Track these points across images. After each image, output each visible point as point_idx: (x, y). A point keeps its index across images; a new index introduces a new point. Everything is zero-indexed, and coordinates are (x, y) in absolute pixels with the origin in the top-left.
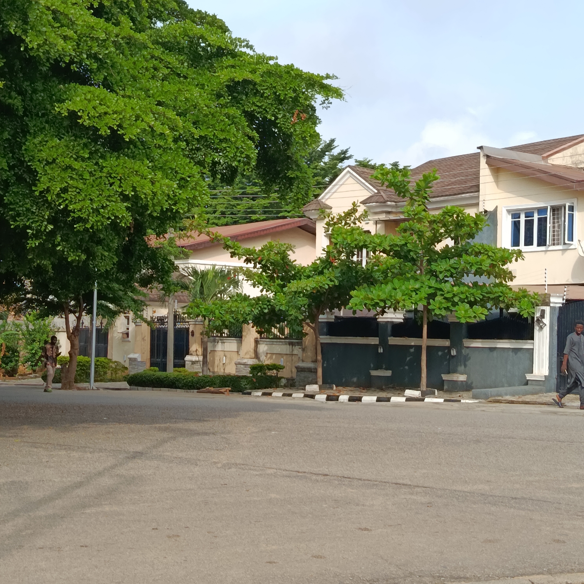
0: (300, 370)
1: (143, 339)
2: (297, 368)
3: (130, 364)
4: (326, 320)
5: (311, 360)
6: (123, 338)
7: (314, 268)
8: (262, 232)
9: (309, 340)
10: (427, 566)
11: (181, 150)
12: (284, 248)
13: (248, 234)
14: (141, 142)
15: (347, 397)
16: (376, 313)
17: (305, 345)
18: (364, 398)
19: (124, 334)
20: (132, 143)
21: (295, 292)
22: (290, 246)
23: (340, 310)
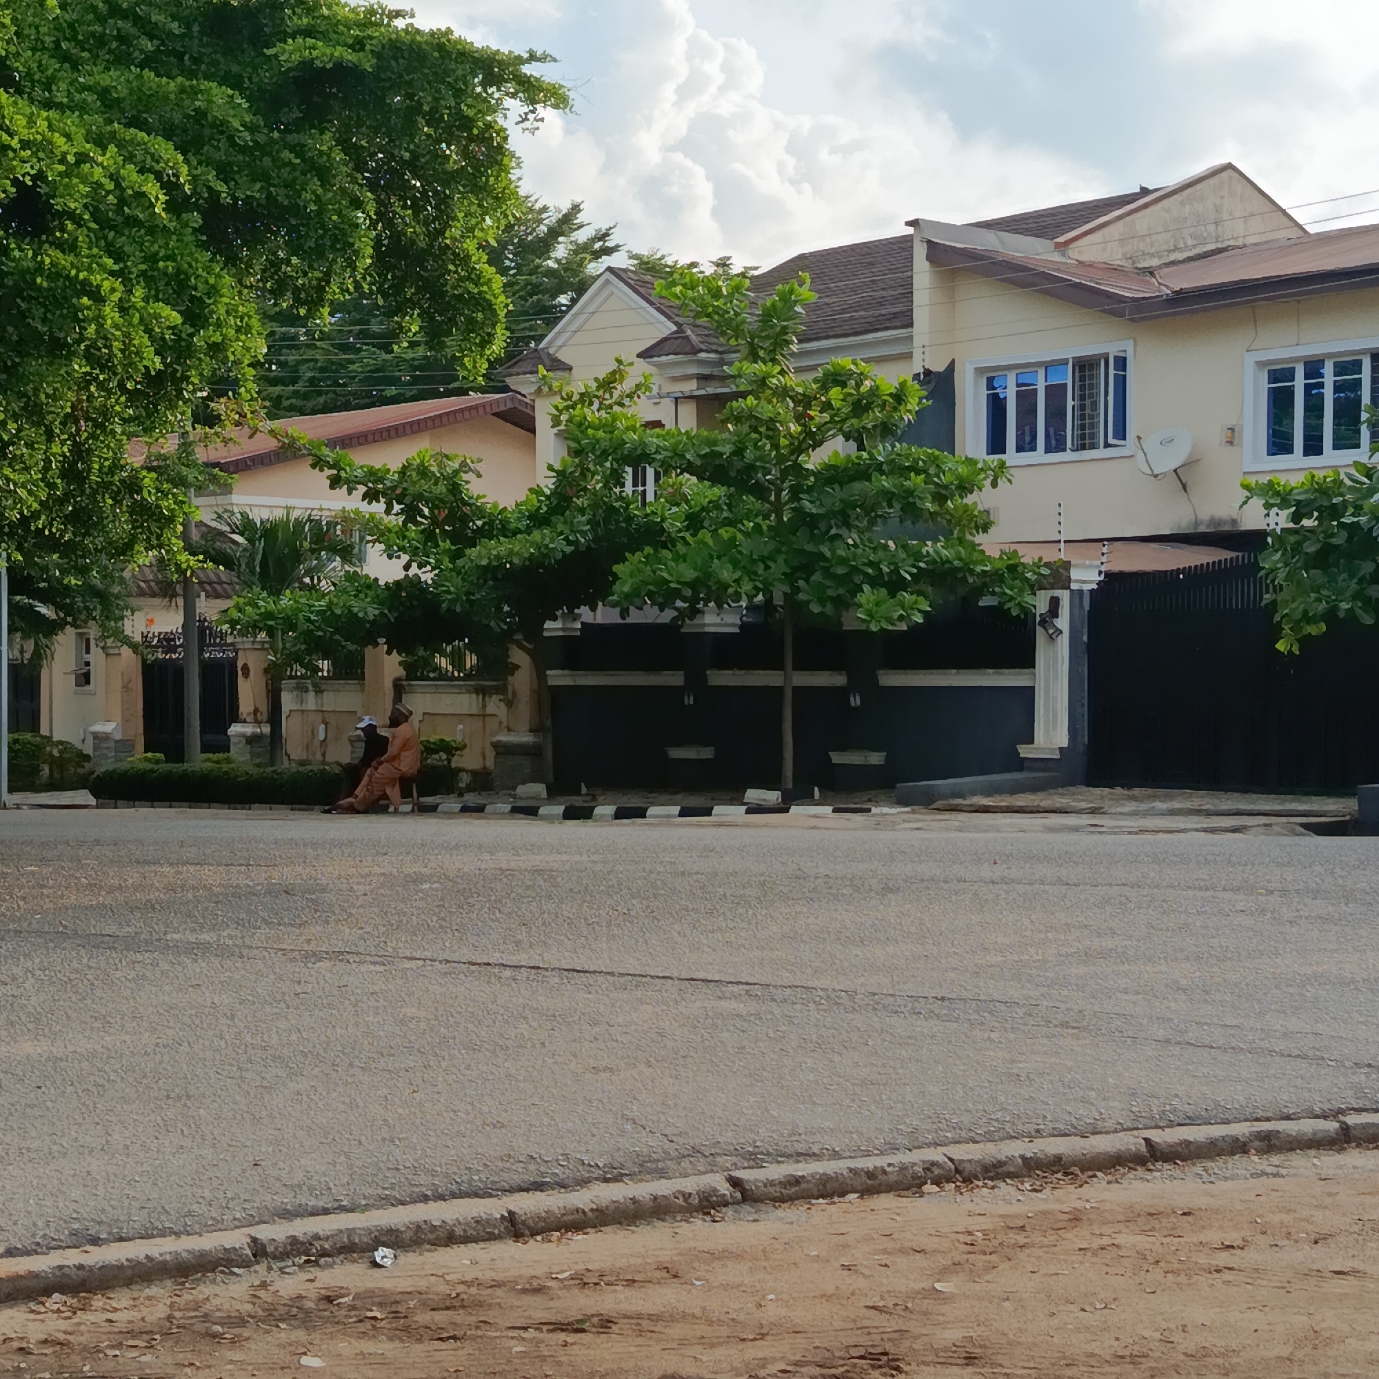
0: (502, 750)
1: (126, 687)
2: (496, 746)
3: (96, 748)
4: (561, 633)
5: (527, 727)
6: (77, 685)
7: (527, 510)
8: (408, 428)
9: (522, 680)
10: (730, 1134)
11: (190, 230)
12: (456, 465)
13: (374, 433)
14: (92, 214)
15: (609, 810)
16: (676, 614)
17: (514, 693)
18: (652, 811)
19: (77, 676)
20: (72, 216)
21: (485, 569)
22: (468, 461)
23: (593, 609)
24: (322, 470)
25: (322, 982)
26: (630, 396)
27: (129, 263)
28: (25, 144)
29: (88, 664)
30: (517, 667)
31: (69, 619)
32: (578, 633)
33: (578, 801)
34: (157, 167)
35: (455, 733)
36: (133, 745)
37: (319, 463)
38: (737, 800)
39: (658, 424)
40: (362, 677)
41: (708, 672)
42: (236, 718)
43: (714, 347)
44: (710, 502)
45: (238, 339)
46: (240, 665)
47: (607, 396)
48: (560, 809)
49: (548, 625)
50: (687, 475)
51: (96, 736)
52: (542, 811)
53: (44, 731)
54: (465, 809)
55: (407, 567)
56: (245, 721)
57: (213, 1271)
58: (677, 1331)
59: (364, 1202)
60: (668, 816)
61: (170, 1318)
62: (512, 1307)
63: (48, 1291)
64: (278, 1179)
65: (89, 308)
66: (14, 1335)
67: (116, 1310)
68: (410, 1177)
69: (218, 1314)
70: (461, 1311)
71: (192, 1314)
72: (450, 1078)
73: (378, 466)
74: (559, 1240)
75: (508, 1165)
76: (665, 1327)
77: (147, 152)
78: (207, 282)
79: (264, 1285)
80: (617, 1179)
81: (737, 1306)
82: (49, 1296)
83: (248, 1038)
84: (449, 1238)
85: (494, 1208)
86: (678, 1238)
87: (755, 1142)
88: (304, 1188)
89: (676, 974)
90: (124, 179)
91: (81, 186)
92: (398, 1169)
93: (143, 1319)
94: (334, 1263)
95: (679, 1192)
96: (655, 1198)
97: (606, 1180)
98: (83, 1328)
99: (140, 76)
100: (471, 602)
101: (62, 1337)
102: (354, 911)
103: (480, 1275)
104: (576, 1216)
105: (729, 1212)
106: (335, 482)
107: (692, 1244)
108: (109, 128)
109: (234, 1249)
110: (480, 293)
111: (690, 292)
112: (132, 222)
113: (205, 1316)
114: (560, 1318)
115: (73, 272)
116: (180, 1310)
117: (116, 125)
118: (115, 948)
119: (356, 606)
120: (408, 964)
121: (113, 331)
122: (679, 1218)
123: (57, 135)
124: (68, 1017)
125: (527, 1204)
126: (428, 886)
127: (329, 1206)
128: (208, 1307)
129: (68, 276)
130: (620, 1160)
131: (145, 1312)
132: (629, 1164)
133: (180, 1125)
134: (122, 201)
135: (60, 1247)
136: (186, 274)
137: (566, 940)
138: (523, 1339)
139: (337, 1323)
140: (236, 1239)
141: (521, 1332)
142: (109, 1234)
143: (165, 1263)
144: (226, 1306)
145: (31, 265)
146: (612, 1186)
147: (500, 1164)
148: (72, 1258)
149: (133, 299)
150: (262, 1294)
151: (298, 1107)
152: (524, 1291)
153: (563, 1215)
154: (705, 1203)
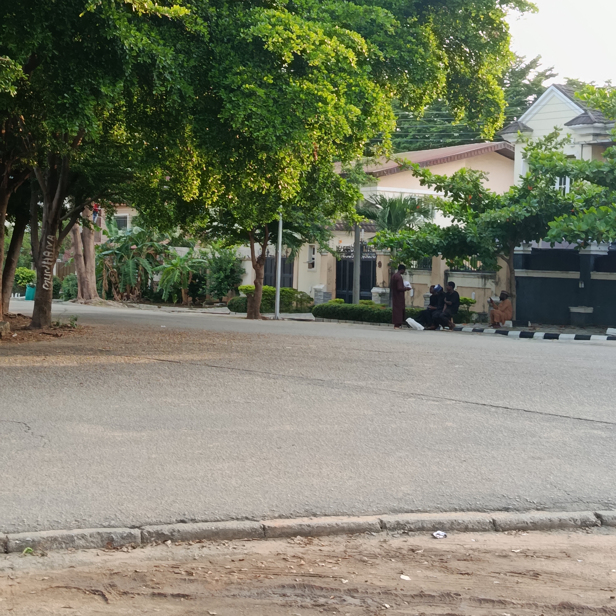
1: (329, 270)
3: (316, 295)
4: (522, 253)
6: (309, 268)
7: (509, 196)
8: (456, 158)
9: (503, 274)
10: (596, 493)
11: (366, 73)
12: (477, 175)
13: (440, 159)
14: (325, 67)
15: (542, 334)
16: (577, 245)
17: (499, 279)
18: (561, 336)
19: (309, 264)
20: (316, 67)
21: (488, 223)
22: (483, 174)
23: (538, 242)
24: (417, 177)
25: (411, 408)
26: (561, 144)
27: (340, 88)
28: (298, 37)
29: (313, 259)
30: (501, 267)
31: (307, 239)
32: (530, 253)
33: (526, 329)
34: (353, 45)
35: (471, 296)
36: (331, 295)
37: (416, 174)
38: (603, 333)
39: (573, 157)
40: (431, 269)
41: (591, 273)
42: (375, 285)
43: (602, 121)
44: (596, 194)
45: (384, 121)
46: (377, 262)
47: (549, 144)
48: (519, 333)
49: (516, 248)
50: (585, 181)
51: (316, 290)
52: (510, 333)
53: (295, 287)
54: (474, 330)
55: (453, 221)
56: (378, 287)
57: (364, 533)
58: (569, 582)
59: (429, 509)
60: (569, 339)
61: (345, 552)
62: (493, 563)
63: (295, 535)
64: (391, 495)
65: (322, 108)
66: (281, 552)
67: (323, 546)
68: (449, 500)
69: (365, 552)
70: (471, 562)
71: (355, 551)
72: (467, 456)
73: (442, 175)
74: (515, 534)
75: (493, 499)
76: (564, 579)
77: (350, 39)
78: (372, 96)
79: (385, 541)
80: (542, 510)
81: (597, 573)
82: (296, 537)
83: (379, 431)
84: (466, 529)
85: (486, 517)
86: (570, 539)
87: (608, 498)
88: (403, 500)
89: (572, 416)
90: (339, 51)
91: (321, 55)
92: (443, 496)
93: (334, 551)
94: (415, 534)
95: (572, 518)
96: (560, 520)
97: (538, 510)
98: (309, 552)
99: (348, 5)
100: (481, 238)
101: (301, 555)
102: (425, 376)
103: (480, 547)
104: (523, 525)
105: (595, 529)
106: (423, 183)
107: (577, 542)
108: (334, 29)
109: (373, 524)
110: (493, 99)
111: (591, 97)
112: (342, 70)
113: (360, 552)
114: (515, 570)
115: (316, 92)
116: (349, 548)
117: (337, 27)
118: (323, 386)
119: (429, 238)
120: (448, 402)
121: (332, 117)
122: (571, 529)
123: (312, 32)
124: (304, 415)
125: (500, 517)
126: (457, 366)
127: (413, 509)
128: (361, 548)
129: (313, 94)
130: (544, 501)
131: (335, 548)
132: (548, 503)
133: (350, 467)
134: (338, 61)
135: (300, 516)
136: (363, 93)
137: (520, 396)
138: (499, 578)
139: (416, 561)
140: (373, 520)
141: (497, 575)
142: (321, 512)
143: (343, 527)
144: (369, 549)
145: (298, 89)
146: (540, 512)
147: (489, 497)
148: (306, 521)
149: (340, 104)
150: (384, 545)
151: (400, 464)
152: (499, 556)
153: (517, 523)
154: (584, 524)
